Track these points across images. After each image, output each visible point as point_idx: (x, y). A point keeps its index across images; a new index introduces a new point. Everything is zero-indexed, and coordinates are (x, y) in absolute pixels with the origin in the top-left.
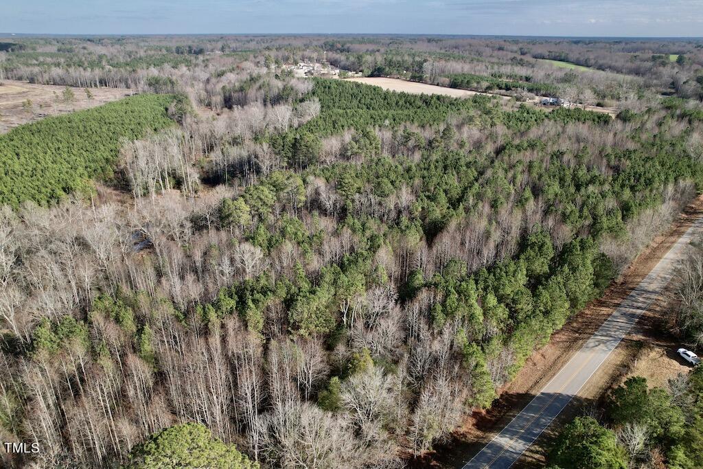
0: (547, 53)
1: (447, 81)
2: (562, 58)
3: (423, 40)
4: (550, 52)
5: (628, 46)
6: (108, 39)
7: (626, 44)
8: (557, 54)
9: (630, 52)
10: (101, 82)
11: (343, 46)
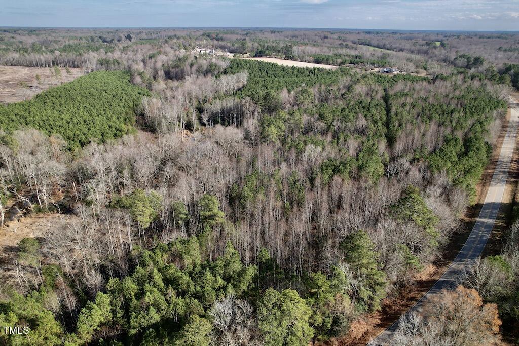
0: (357, 40)
1: (312, 59)
2: (367, 43)
3: (268, 32)
4: (359, 39)
5: (402, 36)
6: (23, 30)
7: (401, 34)
8: (364, 41)
9: (408, 40)
10: (53, 63)
11: (217, 36)
